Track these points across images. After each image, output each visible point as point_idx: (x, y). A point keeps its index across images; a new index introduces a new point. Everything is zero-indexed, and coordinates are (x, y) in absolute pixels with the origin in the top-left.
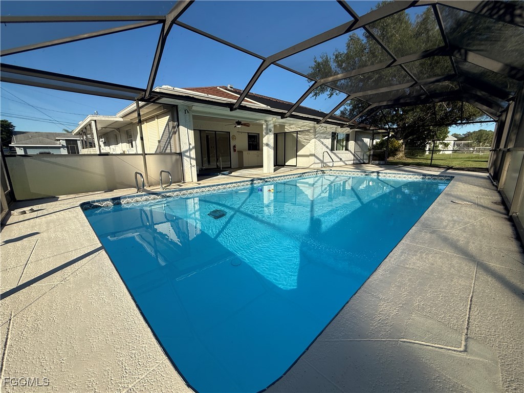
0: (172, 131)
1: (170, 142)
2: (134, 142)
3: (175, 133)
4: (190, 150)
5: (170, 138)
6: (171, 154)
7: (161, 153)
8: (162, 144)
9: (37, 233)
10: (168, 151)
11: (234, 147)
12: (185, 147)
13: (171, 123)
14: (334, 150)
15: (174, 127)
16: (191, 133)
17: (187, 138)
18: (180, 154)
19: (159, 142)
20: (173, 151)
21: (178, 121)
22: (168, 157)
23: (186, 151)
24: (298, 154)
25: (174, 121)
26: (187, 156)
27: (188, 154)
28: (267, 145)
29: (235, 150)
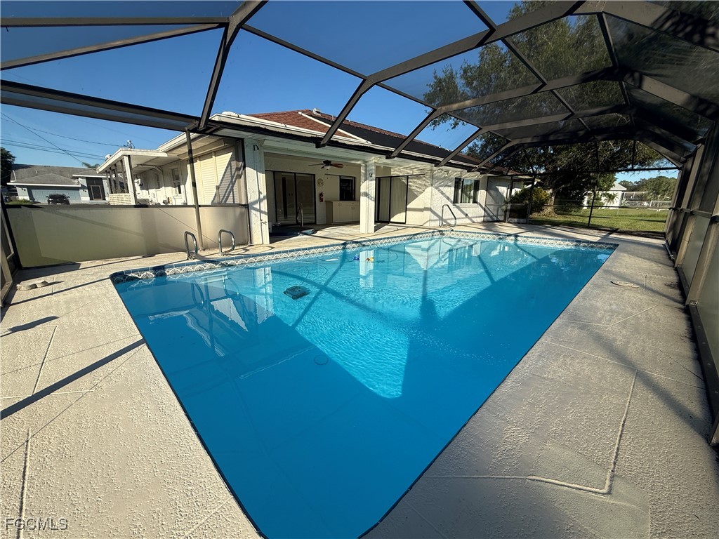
0: (234, 174)
1: (232, 189)
2: (182, 187)
3: (239, 177)
4: (260, 200)
5: (233, 183)
6: (234, 205)
7: (220, 203)
8: (222, 192)
9: (54, 318)
10: (230, 201)
11: (321, 195)
12: (252, 197)
13: (234, 163)
14: (457, 202)
15: (238, 169)
16: (262, 177)
17: (256, 184)
18: (247, 206)
19: (218, 188)
20: (237, 201)
21: (244, 160)
22: (230, 210)
23: (255, 202)
24: (408, 206)
25: (238, 160)
26: (256, 209)
27: (257, 206)
28: (366, 195)
29: (321, 200)
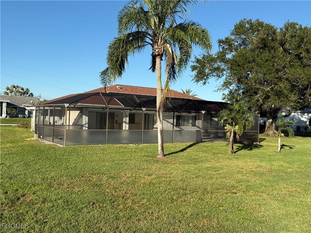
1: (79, 121)
3: (81, 117)
5: (79, 119)
7: (75, 124)
8: (76, 121)
12: (84, 123)
15: (81, 115)
16: (87, 118)
20: (80, 124)
24: (154, 127)
26: (85, 127)
28: (125, 122)
29: (117, 123)
